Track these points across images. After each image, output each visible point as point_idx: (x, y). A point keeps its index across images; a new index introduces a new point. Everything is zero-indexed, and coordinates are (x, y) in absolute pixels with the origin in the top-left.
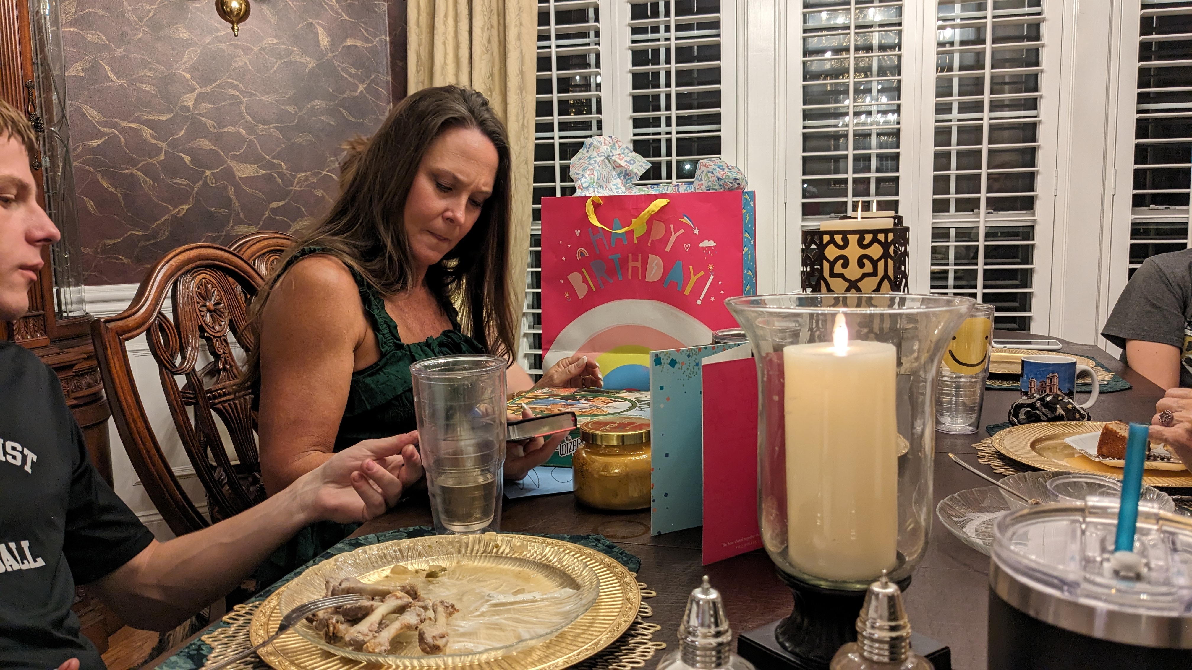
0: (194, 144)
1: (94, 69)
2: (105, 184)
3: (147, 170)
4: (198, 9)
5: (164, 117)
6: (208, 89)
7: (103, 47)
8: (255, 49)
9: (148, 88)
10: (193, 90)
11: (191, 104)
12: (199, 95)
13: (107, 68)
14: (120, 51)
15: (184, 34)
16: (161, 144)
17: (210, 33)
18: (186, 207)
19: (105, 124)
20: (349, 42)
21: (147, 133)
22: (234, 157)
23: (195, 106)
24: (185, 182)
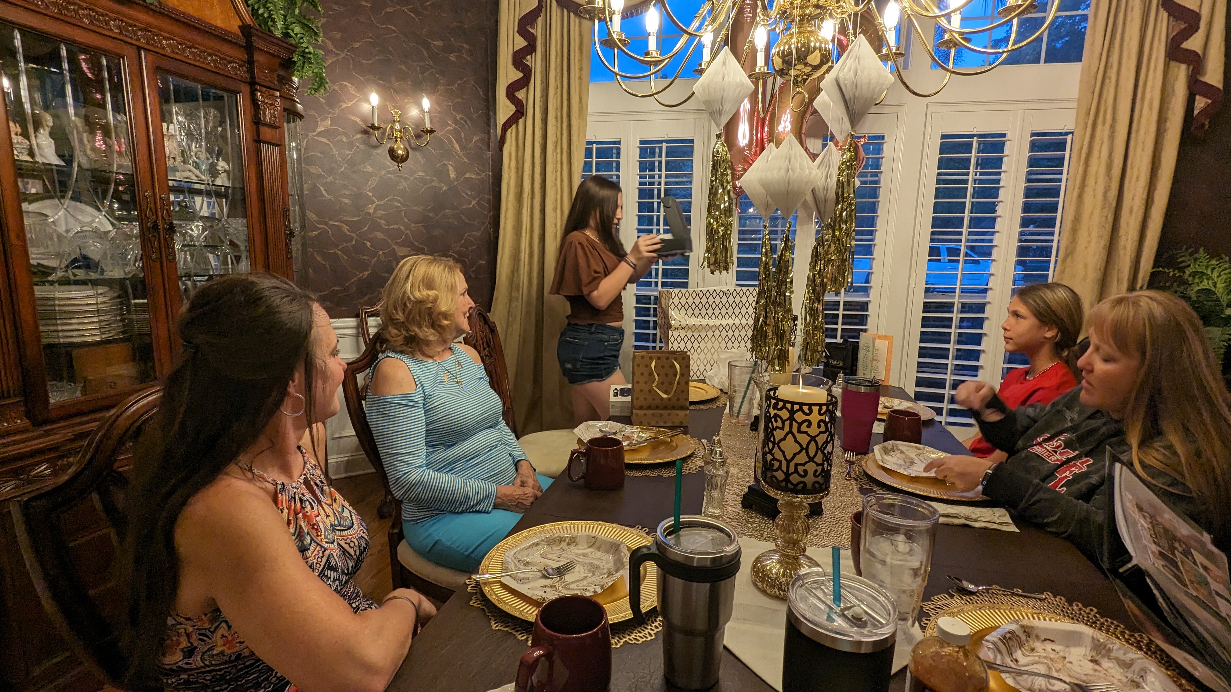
0: (372, 236)
1: (314, 189)
2: (319, 259)
3: (345, 251)
4: (378, 154)
5: (355, 219)
6: (382, 202)
7: (319, 176)
8: (412, 179)
9: (346, 201)
10: (374, 202)
11: (372, 211)
12: (377, 205)
13: (322, 189)
14: (330, 179)
15: (370, 169)
16: (353, 235)
17: (384, 169)
18: (367, 273)
19: (319, 222)
20: (467, 175)
21: (345, 228)
22: (397, 243)
23: (374, 212)
24: (366, 258)
